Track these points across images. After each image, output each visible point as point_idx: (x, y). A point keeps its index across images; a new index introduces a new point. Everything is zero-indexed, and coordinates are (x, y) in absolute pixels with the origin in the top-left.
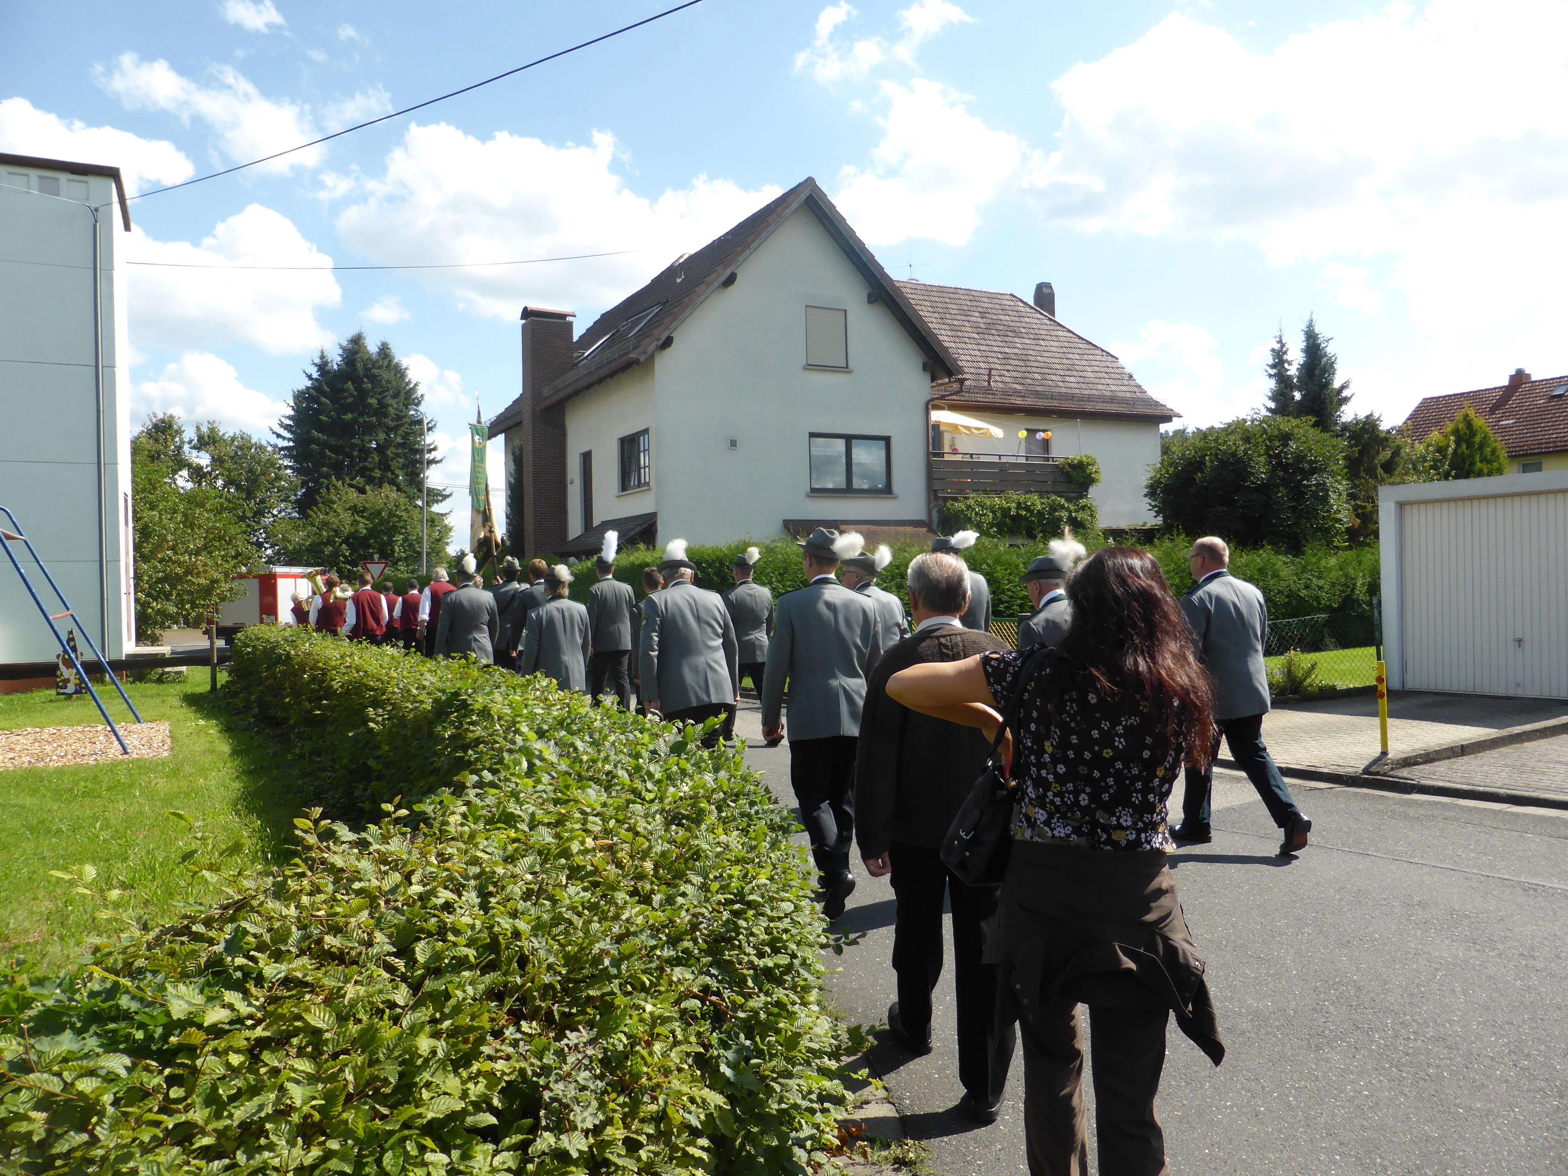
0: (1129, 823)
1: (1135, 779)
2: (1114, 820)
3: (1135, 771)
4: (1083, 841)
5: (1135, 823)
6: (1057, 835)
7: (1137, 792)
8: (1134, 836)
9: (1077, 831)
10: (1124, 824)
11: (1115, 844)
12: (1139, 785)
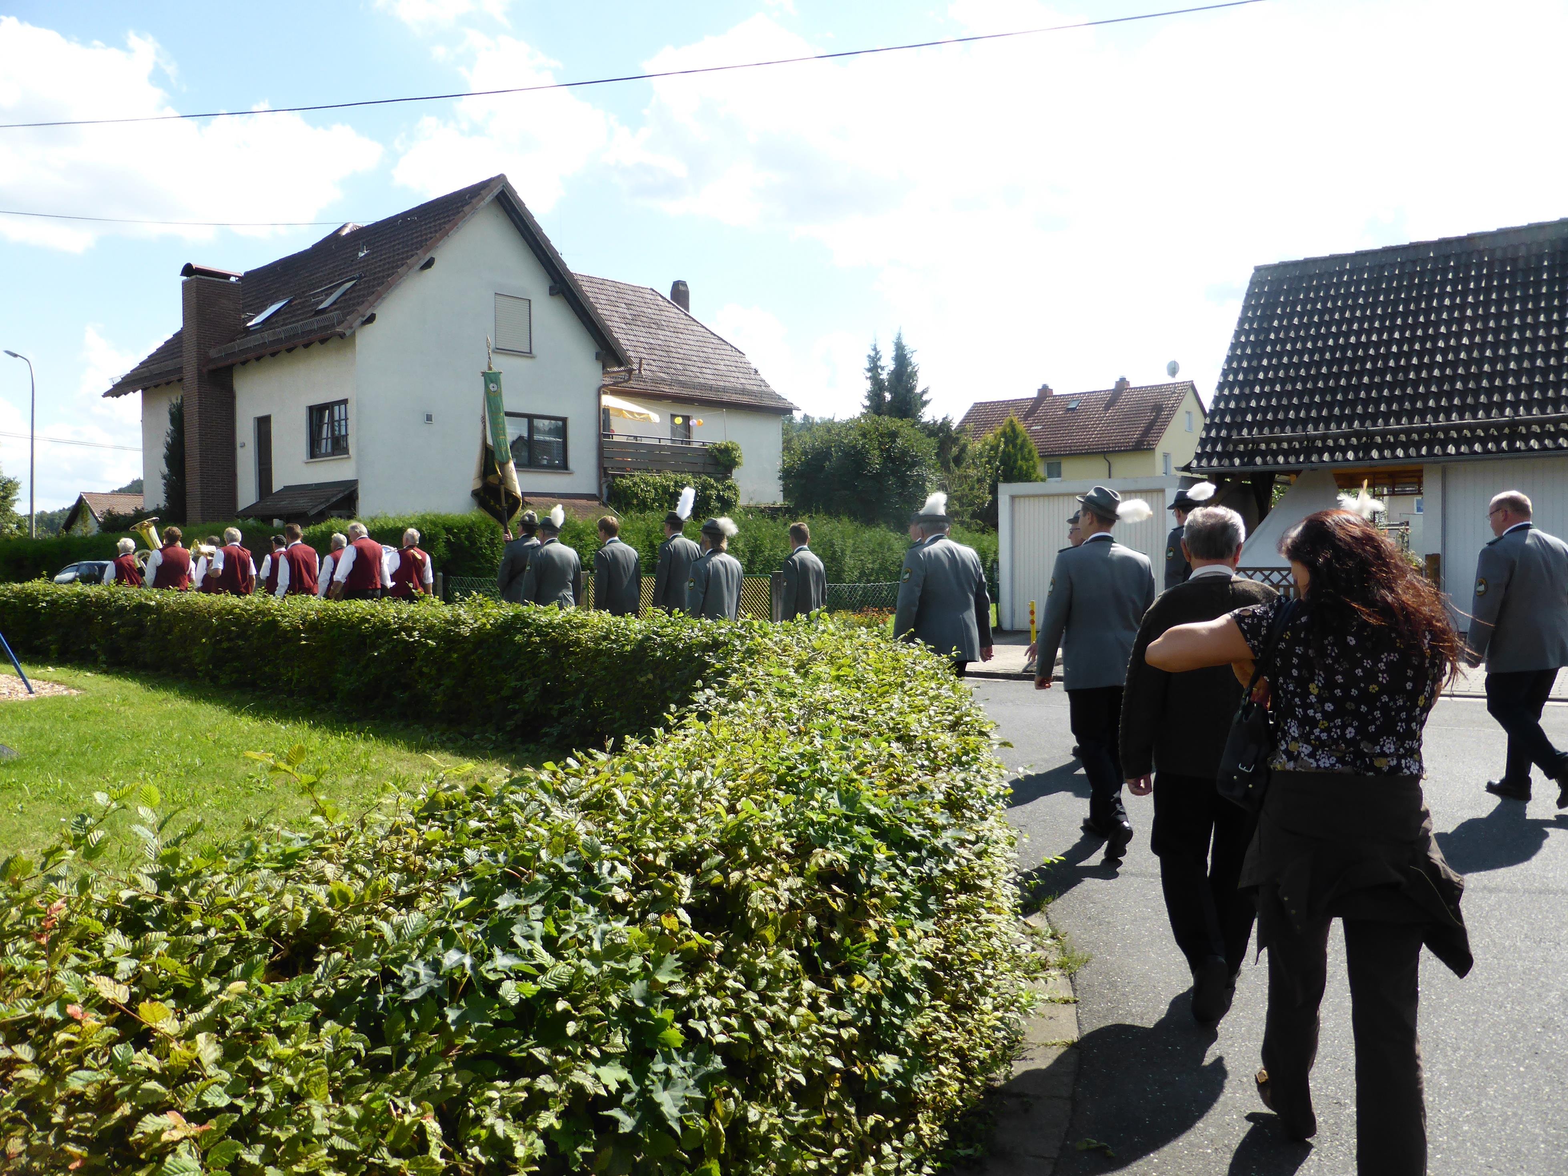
0: (1392, 750)
1: (1400, 709)
2: (1378, 749)
3: (1400, 702)
4: (1348, 769)
5: (1397, 750)
6: (1322, 766)
7: (1402, 721)
8: (1395, 762)
9: (1340, 760)
10: (1388, 751)
11: (1378, 771)
12: (1403, 715)
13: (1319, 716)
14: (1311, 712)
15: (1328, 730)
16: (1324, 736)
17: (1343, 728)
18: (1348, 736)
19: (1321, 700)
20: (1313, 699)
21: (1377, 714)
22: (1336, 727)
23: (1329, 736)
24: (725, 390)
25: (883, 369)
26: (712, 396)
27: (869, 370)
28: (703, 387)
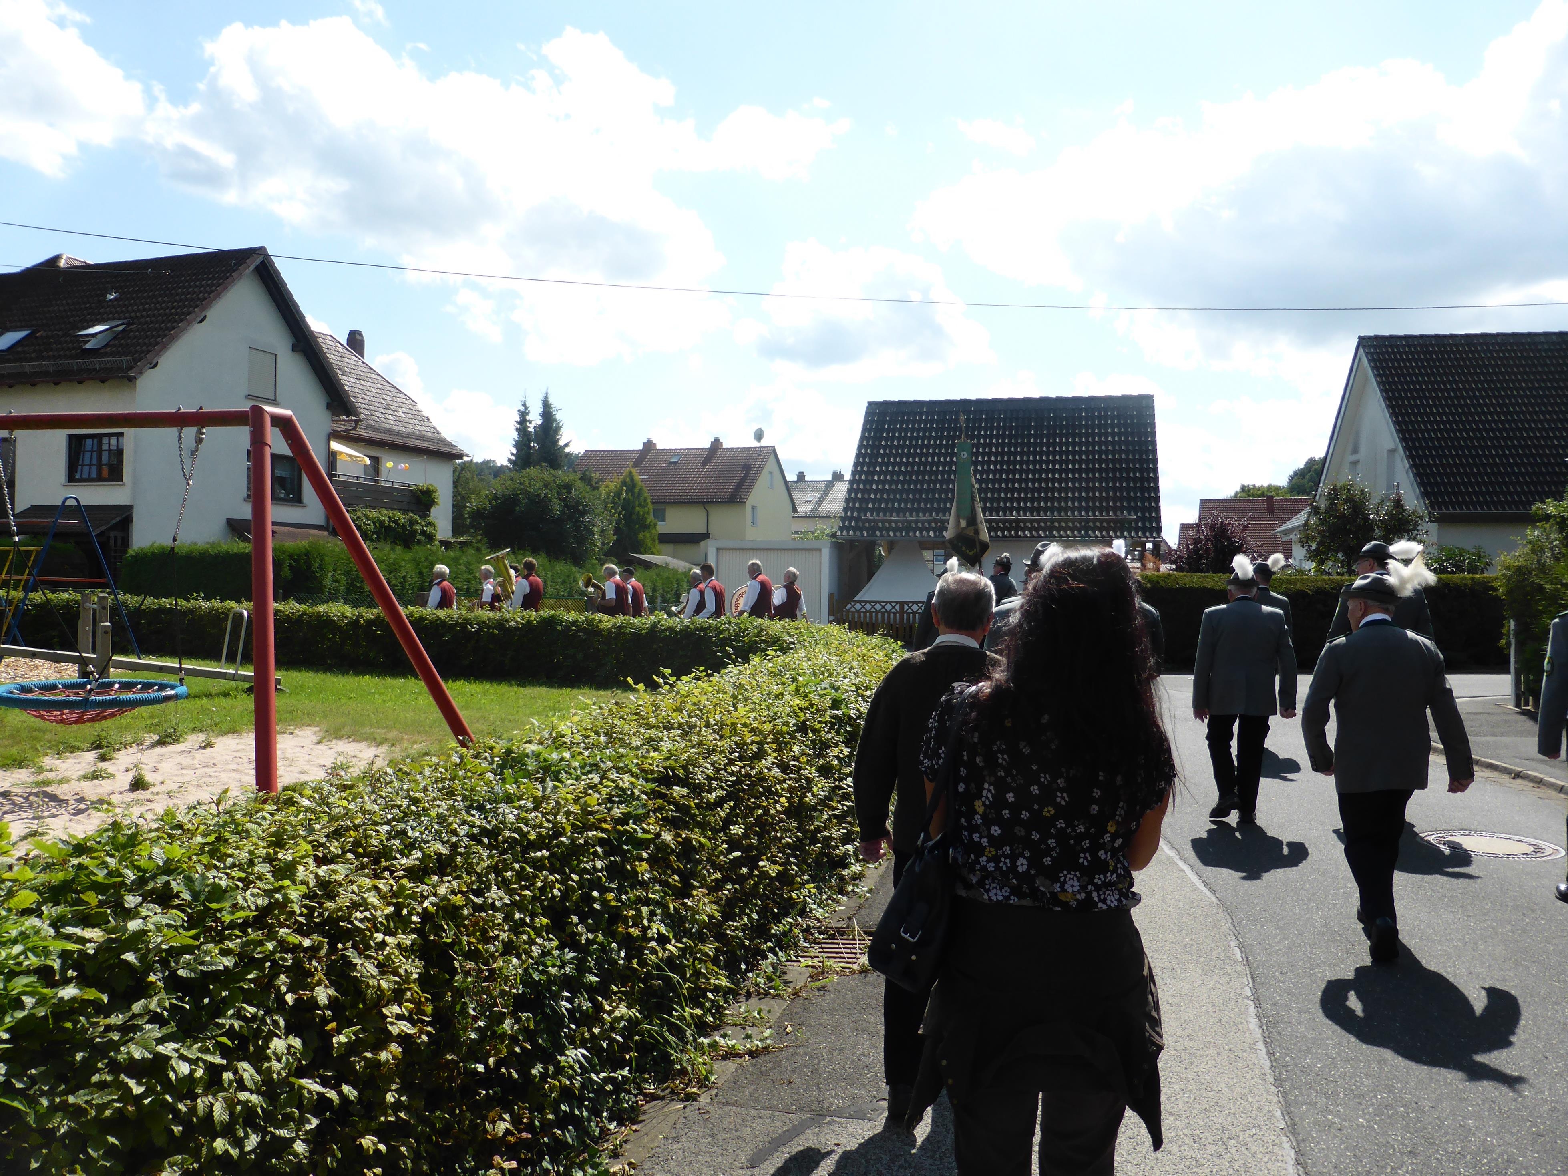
13: (985, 842)
14: (976, 837)
15: (995, 859)
16: (991, 867)
17: (1014, 858)
18: (1020, 869)
19: (988, 822)
20: (978, 819)
21: (1052, 842)
22: (1006, 857)
23: (997, 867)
24: (408, 436)
25: (530, 422)
26: (399, 440)
27: (519, 423)
28: (390, 432)
